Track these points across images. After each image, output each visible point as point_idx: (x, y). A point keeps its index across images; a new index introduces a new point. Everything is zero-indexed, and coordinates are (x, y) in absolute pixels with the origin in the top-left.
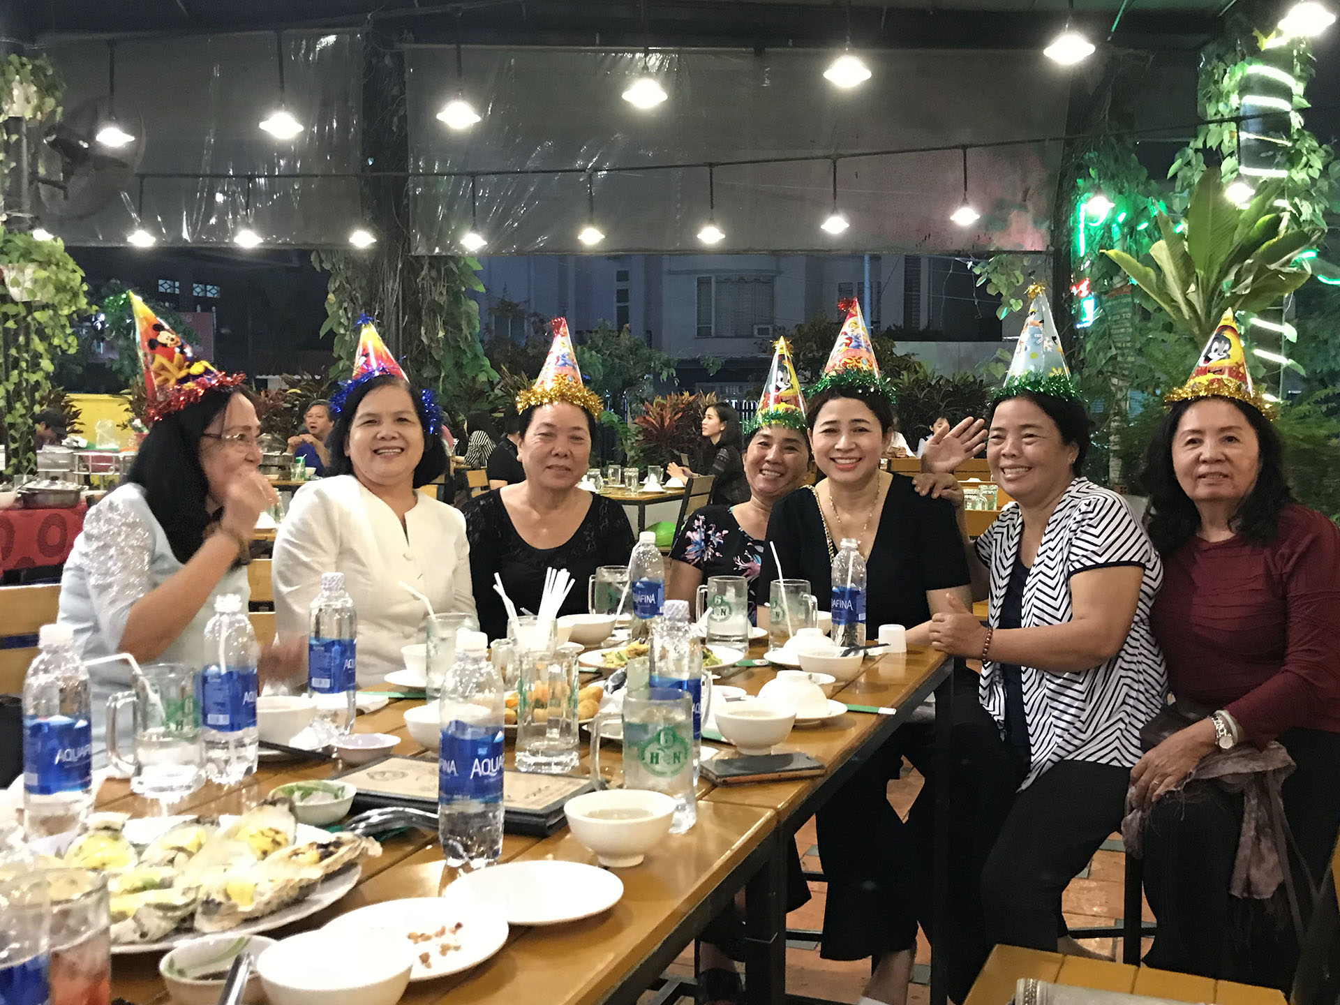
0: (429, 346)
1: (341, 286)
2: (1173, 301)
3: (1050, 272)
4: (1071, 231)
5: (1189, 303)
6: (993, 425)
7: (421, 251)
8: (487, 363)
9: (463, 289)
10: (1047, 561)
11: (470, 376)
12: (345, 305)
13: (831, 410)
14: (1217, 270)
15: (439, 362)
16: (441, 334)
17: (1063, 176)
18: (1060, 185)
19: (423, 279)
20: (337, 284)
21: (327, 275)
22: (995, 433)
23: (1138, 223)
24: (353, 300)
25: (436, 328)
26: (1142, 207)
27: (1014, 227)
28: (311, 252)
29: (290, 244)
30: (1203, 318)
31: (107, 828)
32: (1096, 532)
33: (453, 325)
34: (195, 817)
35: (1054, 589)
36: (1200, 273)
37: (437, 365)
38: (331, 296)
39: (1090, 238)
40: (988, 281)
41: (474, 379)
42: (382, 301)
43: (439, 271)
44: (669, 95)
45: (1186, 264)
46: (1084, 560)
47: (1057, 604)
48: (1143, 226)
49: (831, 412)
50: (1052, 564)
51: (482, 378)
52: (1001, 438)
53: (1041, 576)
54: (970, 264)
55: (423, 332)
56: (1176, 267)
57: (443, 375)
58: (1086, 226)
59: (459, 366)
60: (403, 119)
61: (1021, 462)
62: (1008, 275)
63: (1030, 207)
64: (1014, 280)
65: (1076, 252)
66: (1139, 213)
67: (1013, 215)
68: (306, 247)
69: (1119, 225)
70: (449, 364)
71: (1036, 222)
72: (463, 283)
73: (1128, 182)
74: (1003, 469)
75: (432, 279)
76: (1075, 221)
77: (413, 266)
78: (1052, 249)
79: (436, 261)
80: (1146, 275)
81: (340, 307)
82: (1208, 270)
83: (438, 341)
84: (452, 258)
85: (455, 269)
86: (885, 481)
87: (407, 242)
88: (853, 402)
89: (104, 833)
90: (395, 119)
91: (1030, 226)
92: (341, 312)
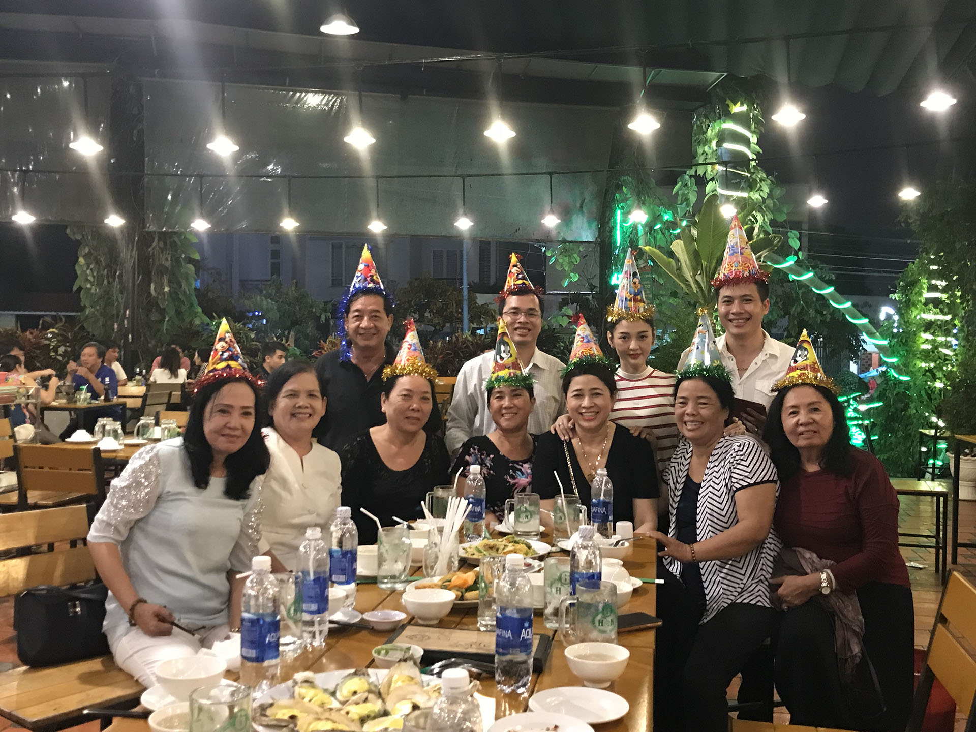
0: (157, 298)
1: (90, 253)
2: (688, 281)
3: (598, 254)
4: (612, 229)
5: (697, 282)
6: (679, 395)
7: (152, 228)
8: (200, 309)
9: (183, 256)
10: (714, 479)
11: (187, 320)
12: (92, 266)
13: (578, 382)
14: (714, 262)
15: (164, 309)
16: (167, 289)
17: (607, 191)
18: (605, 198)
19: (153, 248)
20: (87, 250)
21: (78, 244)
22: (681, 400)
23: (655, 224)
24: (98, 262)
25: (162, 285)
26: (658, 214)
27: (574, 226)
28: (66, 227)
29: (50, 221)
30: (706, 292)
31: (306, 681)
32: (747, 463)
33: (175, 281)
34: (352, 671)
35: (720, 497)
36: (705, 263)
37: (162, 312)
38: (81, 260)
39: (623, 232)
40: (556, 260)
41: (191, 323)
42: (122, 264)
43: (165, 243)
44: (378, 140)
45: (696, 257)
46: (741, 482)
47: (722, 507)
48: (658, 226)
49: (578, 384)
50: (717, 481)
51: (197, 322)
52: (684, 403)
53: (710, 489)
54: (544, 249)
55: (152, 286)
56: (690, 259)
57: (167, 319)
58: (622, 227)
59: (178, 313)
60: (141, 132)
61: (697, 418)
62: (569, 256)
63: (584, 209)
64: (574, 260)
65: (615, 242)
66: (656, 218)
67: (574, 217)
68: (64, 224)
69: (642, 225)
70: (172, 312)
71: (589, 222)
72: (183, 252)
73: (648, 196)
74: (685, 423)
75: (160, 248)
76: (615, 222)
77: (146, 239)
78: (599, 240)
79: (163, 236)
80: (670, 263)
81: (87, 269)
82: (709, 262)
83: (164, 294)
84: (175, 233)
85: (178, 242)
86: (611, 429)
87: (143, 222)
88: (591, 377)
89: (305, 685)
90: (135, 132)
91: (585, 225)
92: (88, 272)
